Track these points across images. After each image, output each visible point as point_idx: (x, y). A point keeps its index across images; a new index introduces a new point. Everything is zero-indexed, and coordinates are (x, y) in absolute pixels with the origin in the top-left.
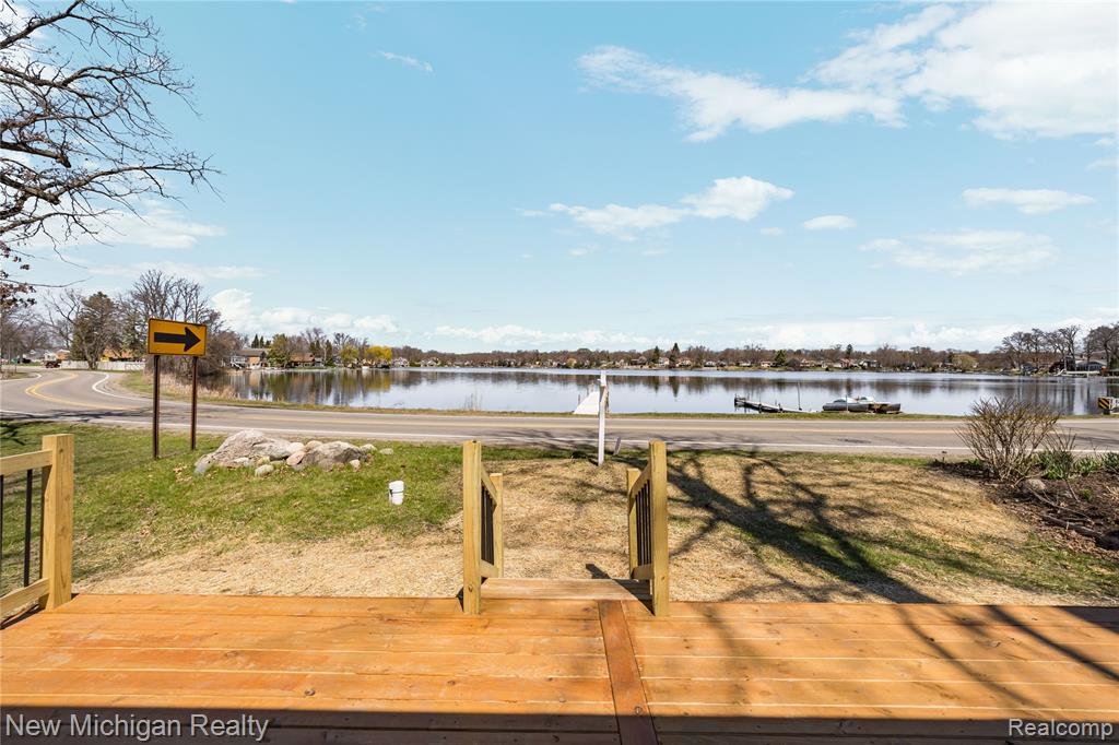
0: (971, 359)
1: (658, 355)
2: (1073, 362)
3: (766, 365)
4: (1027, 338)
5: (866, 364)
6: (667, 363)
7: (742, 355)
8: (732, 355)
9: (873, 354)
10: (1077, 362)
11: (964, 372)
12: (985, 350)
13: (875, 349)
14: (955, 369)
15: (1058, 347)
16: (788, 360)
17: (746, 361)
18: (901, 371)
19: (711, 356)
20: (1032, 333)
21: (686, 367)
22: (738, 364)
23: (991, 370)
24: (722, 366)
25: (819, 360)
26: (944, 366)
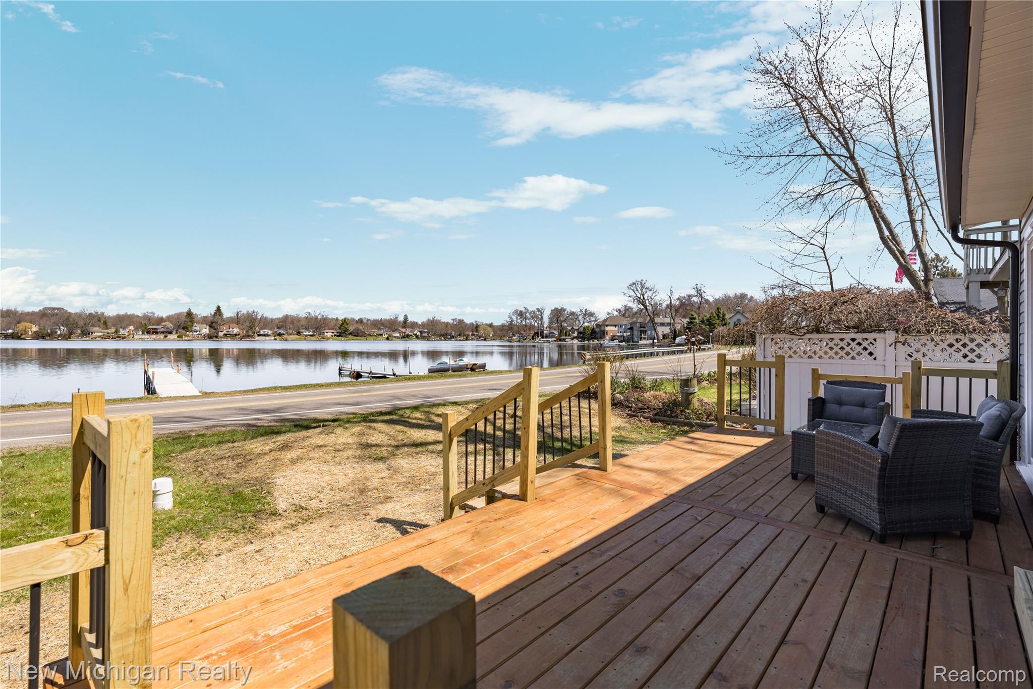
0: (489, 329)
1: (192, 322)
2: (542, 332)
3: (329, 335)
4: (521, 314)
5: (419, 333)
6: (206, 330)
7: (303, 323)
8: (292, 322)
9: (423, 325)
10: (545, 332)
11: (485, 340)
12: (497, 323)
13: (425, 320)
14: (480, 337)
15: (536, 321)
16: (351, 328)
17: (307, 329)
18: (445, 340)
19: (266, 323)
20: (524, 310)
21: (233, 336)
22: (299, 333)
23: (501, 338)
24: (280, 335)
25: (379, 329)
26: (473, 335)
